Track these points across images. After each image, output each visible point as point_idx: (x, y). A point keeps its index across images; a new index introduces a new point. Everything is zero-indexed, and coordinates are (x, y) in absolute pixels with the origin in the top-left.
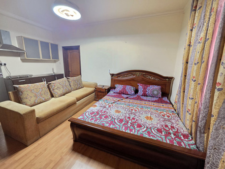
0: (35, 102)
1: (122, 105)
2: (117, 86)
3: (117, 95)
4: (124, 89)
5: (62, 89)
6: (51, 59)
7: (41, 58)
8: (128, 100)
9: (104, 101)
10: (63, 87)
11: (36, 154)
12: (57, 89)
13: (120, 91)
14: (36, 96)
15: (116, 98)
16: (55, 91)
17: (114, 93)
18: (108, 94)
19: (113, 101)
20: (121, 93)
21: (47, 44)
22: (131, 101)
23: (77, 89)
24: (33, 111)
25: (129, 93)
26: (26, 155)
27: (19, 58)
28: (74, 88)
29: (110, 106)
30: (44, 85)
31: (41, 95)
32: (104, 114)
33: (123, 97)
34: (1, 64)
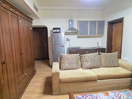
0: (67, 68)
5: (89, 63)
6: (97, 34)
10: (91, 61)
12: (85, 61)
14: (69, 63)
16: (84, 63)
23: (107, 67)
28: (104, 65)
30: (76, 57)
31: (72, 63)
34: (68, 40)
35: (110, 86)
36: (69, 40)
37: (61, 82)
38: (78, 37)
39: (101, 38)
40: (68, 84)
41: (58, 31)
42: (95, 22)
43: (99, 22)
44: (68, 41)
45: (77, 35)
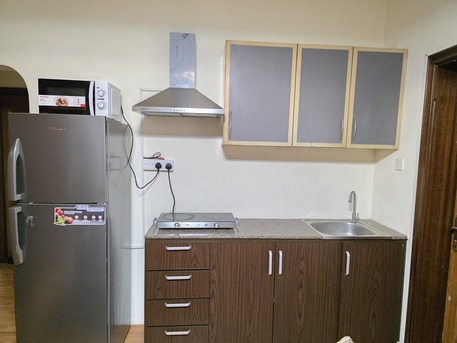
34: (158, 166)
36: (169, 167)
38: (231, 153)
41: (74, 101)
42: (342, 55)
43: (365, 57)
44: (163, 175)
45: (219, 142)
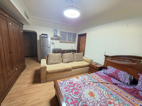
0: (52, 63)
1: (102, 90)
2: (109, 67)
3: (105, 76)
4: (116, 73)
5: (67, 59)
6: (72, 41)
7: (67, 41)
8: (115, 87)
9: (89, 77)
11: (40, 89)
13: (110, 74)
14: (53, 60)
15: (102, 79)
16: (64, 59)
17: (104, 73)
18: (97, 72)
19: (97, 81)
20: (111, 76)
21: (71, 33)
22: (119, 90)
23: (77, 61)
24: (46, 67)
25: (121, 80)
26: (37, 87)
27: (59, 41)
29: (89, 84)
30: (59, 55)
31: (56, 60)
32: (77, 89)
33: (111, 81)
35: (78, 72)
36: (54, 43)
37: (47, 73)
39: (74, 44)
40: (53, 74)
41: (46, 36)
